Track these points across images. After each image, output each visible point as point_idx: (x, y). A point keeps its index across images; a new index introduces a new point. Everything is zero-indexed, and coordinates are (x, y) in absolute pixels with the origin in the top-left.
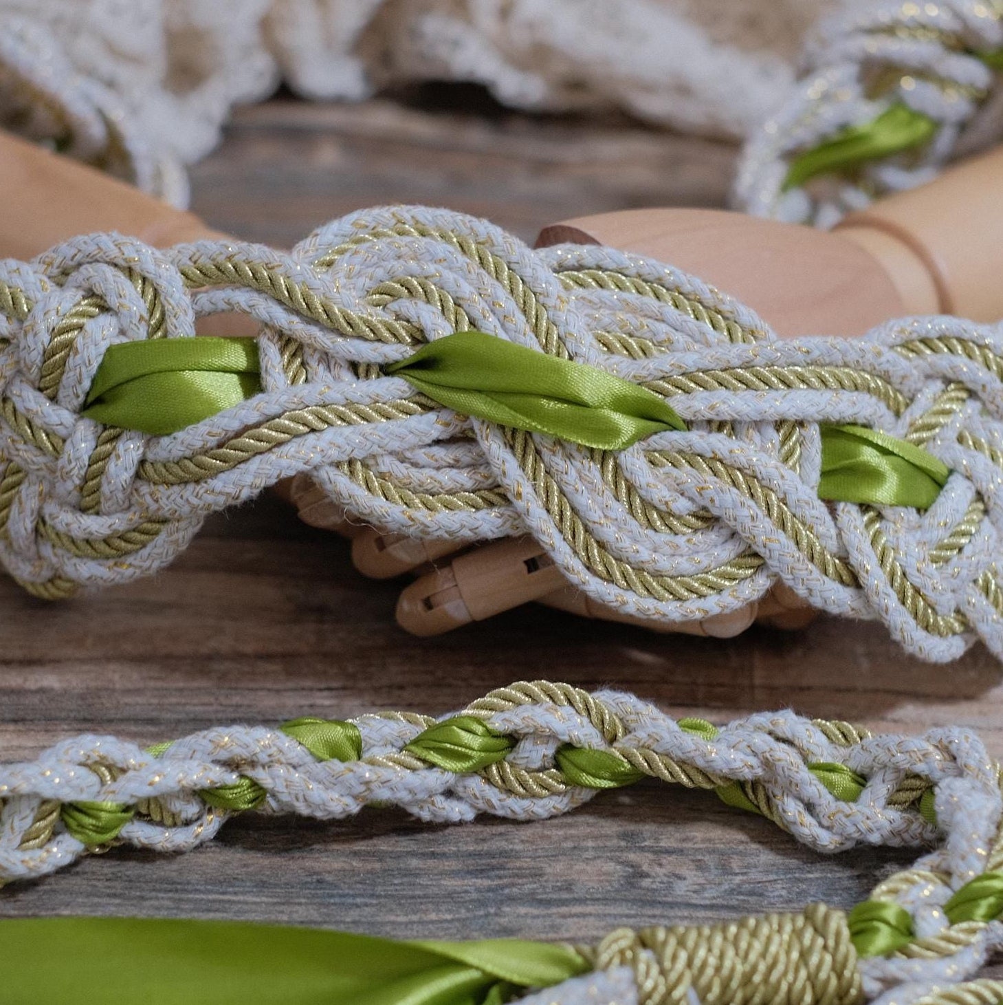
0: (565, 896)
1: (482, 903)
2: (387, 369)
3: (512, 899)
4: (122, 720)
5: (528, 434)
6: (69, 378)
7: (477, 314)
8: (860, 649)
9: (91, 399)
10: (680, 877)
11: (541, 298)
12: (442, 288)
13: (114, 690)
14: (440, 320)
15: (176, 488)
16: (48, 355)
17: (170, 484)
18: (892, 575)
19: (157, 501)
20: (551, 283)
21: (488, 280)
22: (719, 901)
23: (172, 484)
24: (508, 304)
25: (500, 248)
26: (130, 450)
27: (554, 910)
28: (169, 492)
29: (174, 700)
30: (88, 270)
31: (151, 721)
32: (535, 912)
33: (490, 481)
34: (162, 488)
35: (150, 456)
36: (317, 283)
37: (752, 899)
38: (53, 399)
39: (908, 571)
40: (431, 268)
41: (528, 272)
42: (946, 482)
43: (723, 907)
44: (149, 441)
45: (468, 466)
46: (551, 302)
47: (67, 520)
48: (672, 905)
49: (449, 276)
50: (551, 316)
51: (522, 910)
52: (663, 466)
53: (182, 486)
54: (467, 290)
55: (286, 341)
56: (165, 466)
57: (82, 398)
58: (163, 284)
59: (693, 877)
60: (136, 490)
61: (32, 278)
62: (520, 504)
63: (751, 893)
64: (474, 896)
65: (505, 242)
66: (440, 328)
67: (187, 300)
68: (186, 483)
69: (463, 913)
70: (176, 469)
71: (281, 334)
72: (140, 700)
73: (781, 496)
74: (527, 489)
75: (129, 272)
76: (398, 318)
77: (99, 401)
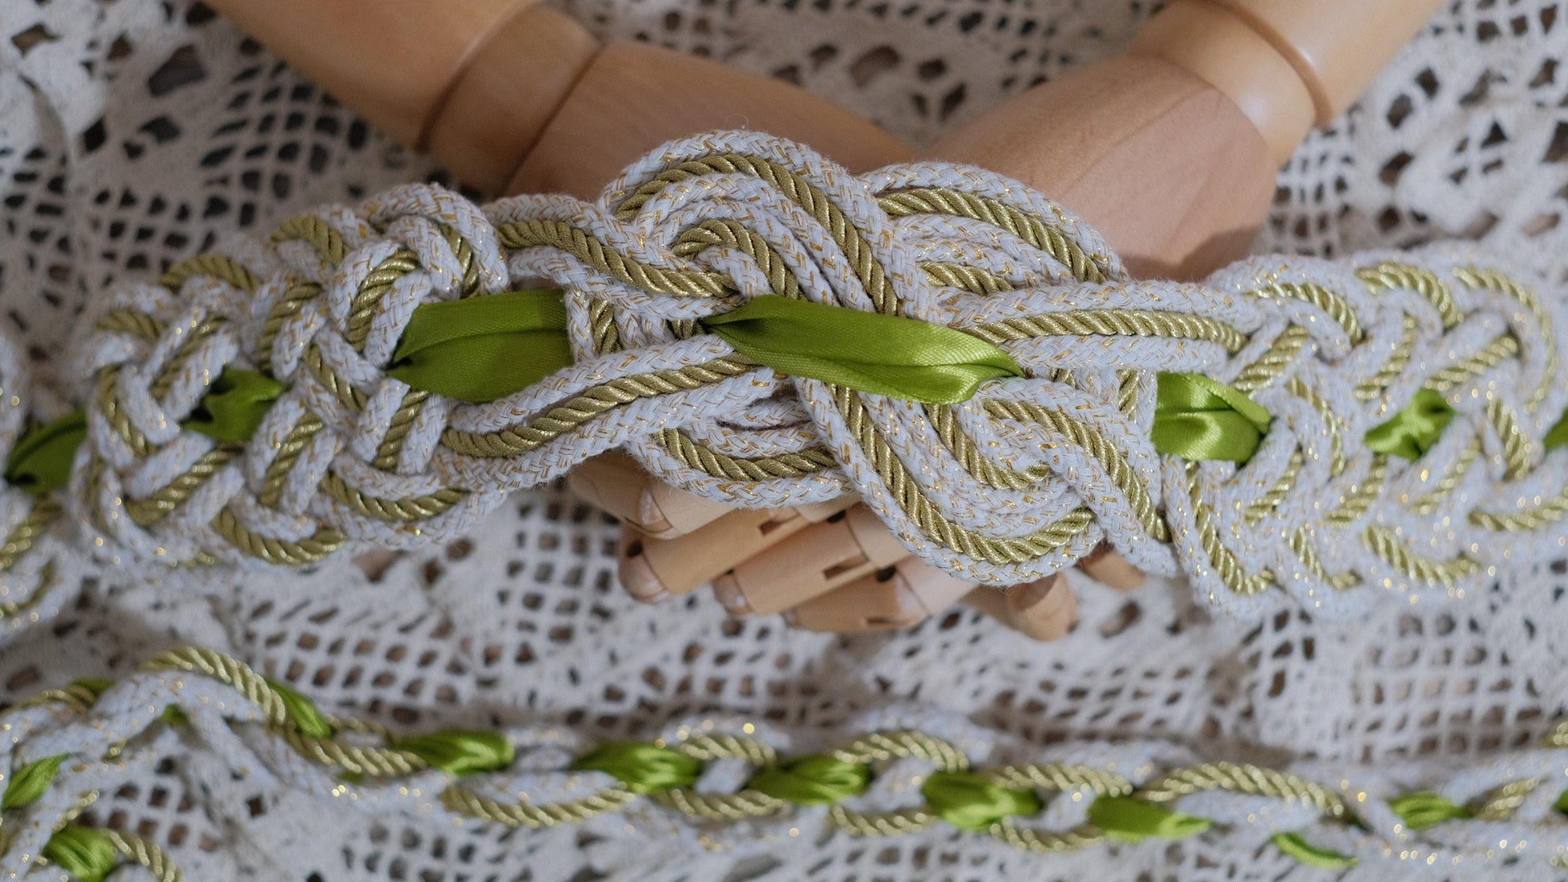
2: (705, 326)
6: (374, 339)
7: (793, 262)
9: (397, 359)
11: (864, 234)
12: (755, 232)
14: (753, 272)
15: (482, 462)
16: (354, 311)
17: (475, 457)
18: (1207, 536)
19: (460, 472)
20: (871, 214)
21: (806, 221)
23: (478, 458)
24: (829, 246)
25: (819, 180)
26: (436, 418)
28: (474, 465)
33: (816, 441)
34: (467, 460)
35: (456, 425)
36: (620, 240)
38: (360, 351)
39: (1222, 532)
40: (742, 211)
41: (849, 206)
42: (1269, 431)
44: (455, 409)
45: (792, 425)
46: (873, 239)
49: (762, 218)
50: (875, 255)
52: (1003, 417)
53: (490, 460)
54: (779, 233)
55: (593, 302)
56: (472, 439)
57: (387, 358)
60: (439, 456)
62: (849, 469)
65: (824, 173)
66: (753, 281)
67: (501, 264)
68: (494, 458)
70: (483, 443)
71: (588, 297)
73: (1123, 450)
74: (855, 452)
75: (447, 231)
76: (709, 269)
77: (406, 362)
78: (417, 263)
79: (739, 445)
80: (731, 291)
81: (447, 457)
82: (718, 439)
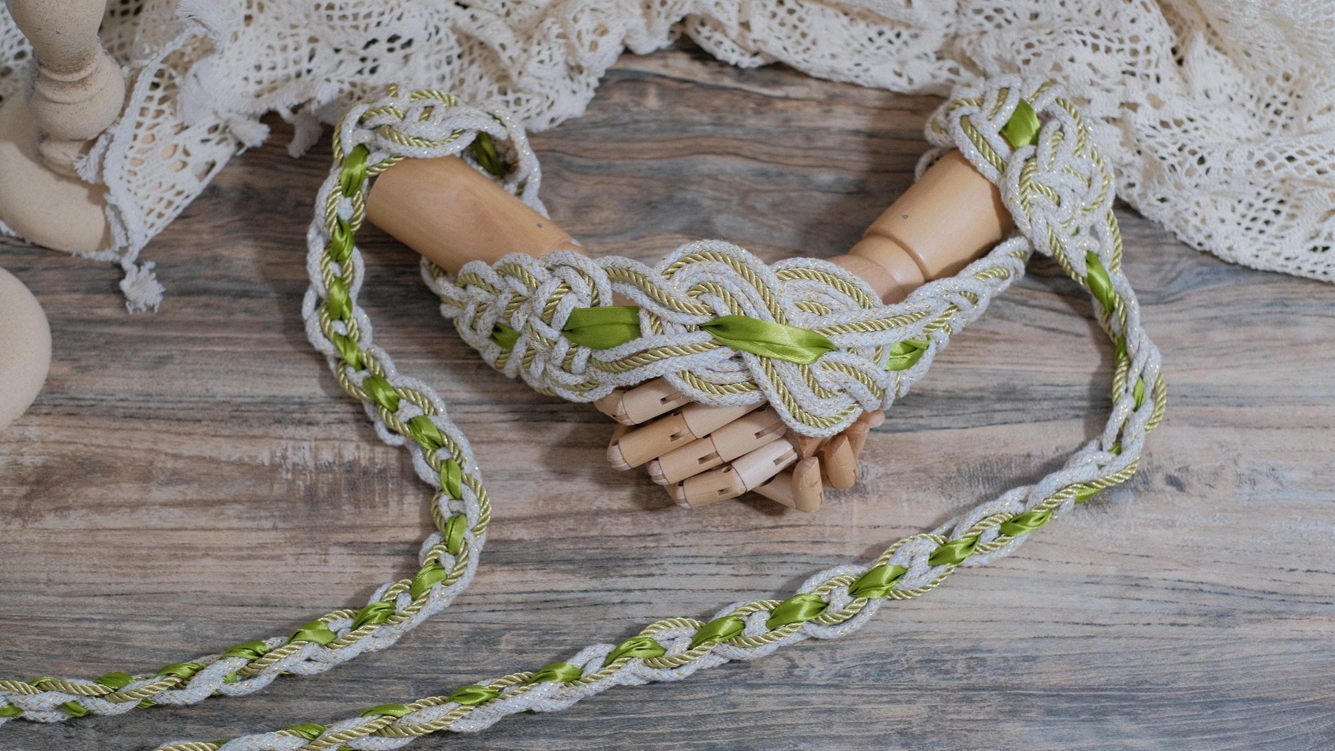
0: (760, 681)
1: (722, 686)
2: (701, 327)
3: (736, 683)
4: (558, 561)
5: (768, 358)
6: (556, 319)
7: (741, 302)
8: (904, 496)
9: (566, 329)
10: (813, 667)
11: (771, 290)
12: (724, 289)
13: (552, 540)
14: (724, 306)
16: (545, 310)
19: (596, 375)
20: (773, 280)
21: (746, 283)
22: (830, 682)
24: (756, 296)
25: (751, 265)
26: (584, 353)
27: (755, 691)
28: (602, 374)
29: (581, 546)
30: (563, 270)
31: (571, 561)
32: (746, 692)
33: (751, 379)
34: (599, 371)
35: (593, 357)
36: (665, 287)
37: (845, 680)
38: (549, 325)
40: (718, 278)
41: (765, 278)
43: (833, 686)
44: (592, 351)
45: (740, 371)
46: (775, 293)
47: (557, 373)
48: (808, 686)
49: (727, 282)
50: (776, 300)
51: (741, 691)
52: (829, 370)
54: (736, 289)
55: (651, 314)
56: (600, 362)
57: (562, 328)
58: (597, 280)
59: (819, 666)
60: (587, 368)
61: (538, 269)
62: (764, 390)
63: (845, 676)
64: (719, 681)
65: (753, 261)
66: (724, 311)
67: (609, 287)
69: (714, 694)
71: (649, 312)
72: (565, 546)
74: (769, 385)
75: (582, 273)
76: (703, 303)
77: (571, 331)
78: (569, 288)
79: (716, 378)
80: (714, 313)
81: (592, 369)
82: (706, 375)
